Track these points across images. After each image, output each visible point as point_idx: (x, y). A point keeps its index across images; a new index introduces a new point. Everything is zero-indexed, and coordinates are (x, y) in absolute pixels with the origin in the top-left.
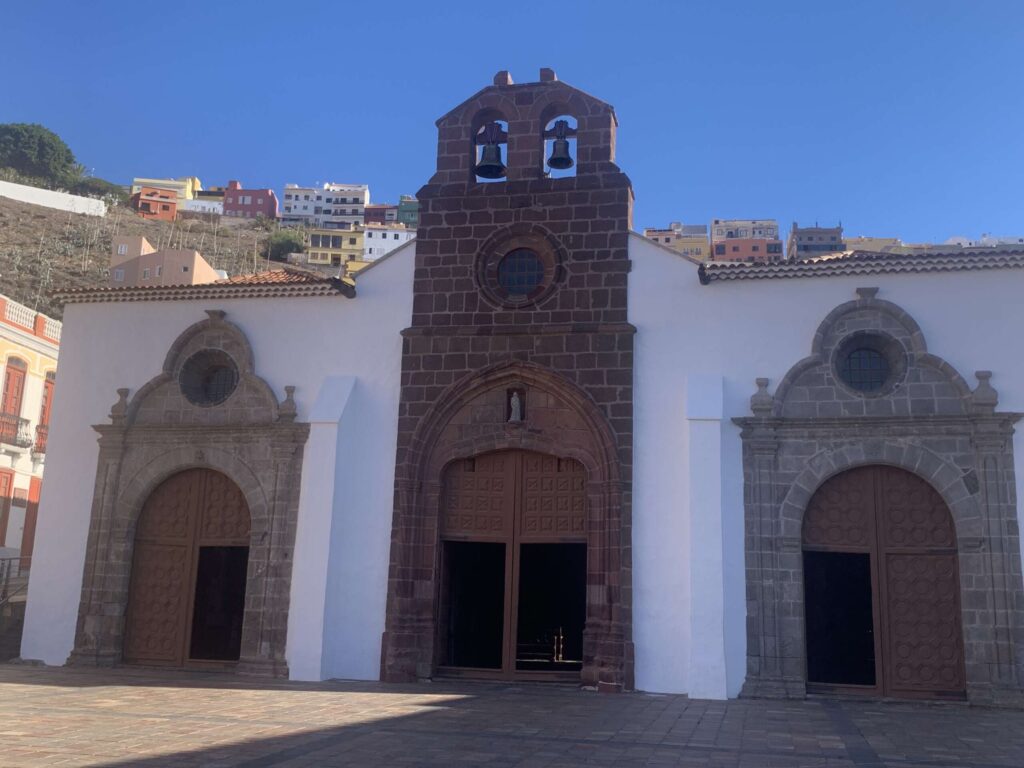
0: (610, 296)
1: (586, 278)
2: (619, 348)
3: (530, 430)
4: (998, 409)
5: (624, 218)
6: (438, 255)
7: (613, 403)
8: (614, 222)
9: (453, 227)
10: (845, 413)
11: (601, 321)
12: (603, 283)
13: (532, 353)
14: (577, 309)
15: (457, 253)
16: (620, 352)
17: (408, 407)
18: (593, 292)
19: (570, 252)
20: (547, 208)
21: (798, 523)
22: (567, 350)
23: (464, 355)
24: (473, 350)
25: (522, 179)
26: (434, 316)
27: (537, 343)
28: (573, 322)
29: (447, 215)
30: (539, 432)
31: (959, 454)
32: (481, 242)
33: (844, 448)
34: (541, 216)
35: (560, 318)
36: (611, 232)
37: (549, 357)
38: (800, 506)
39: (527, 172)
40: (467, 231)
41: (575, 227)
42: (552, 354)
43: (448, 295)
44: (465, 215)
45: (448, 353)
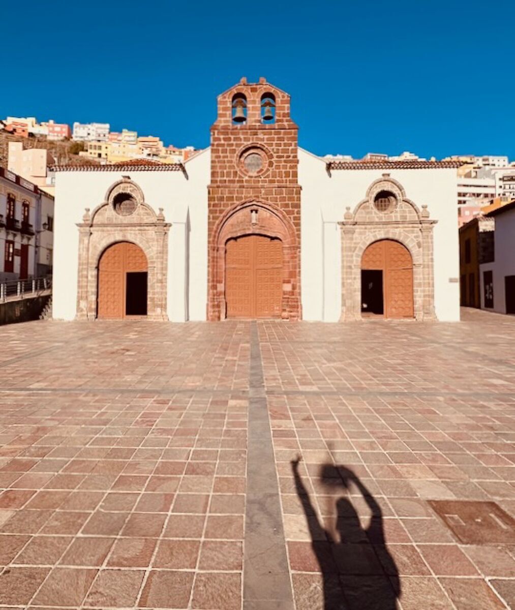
0: (291, 174)
1: (281, 166)
2: (295, 194)
3: (260, 226)
4: (430, 219)
5: (296, 142)
6: (220, 154)
7: (294, 216)
8: (292, 143)
9: (226, 143)
10: (377, 220)
11: (288, 183)
12: (288, 168)
13: (261, 195)
15: (228, 154)
16: (296, 196)
17: (211, 217)
18: (284, 172)
21: (360, 259)
22: (275, 195)
23: (233, 196)
24: (237, 194)
26: (219, 180)
27: (263, 192)
28: (277, 183)
29: (223, 138)
30: (265, 227)
31: (415, 235)
32: (239, 149)
33: (376, 233)
35: (271, 182)
38: (361, 253)
40: (232, 145)
41: (276, 145)
42: (269, 196)
43: (225, 171)
44: (231, 138)
45: (227, 195)
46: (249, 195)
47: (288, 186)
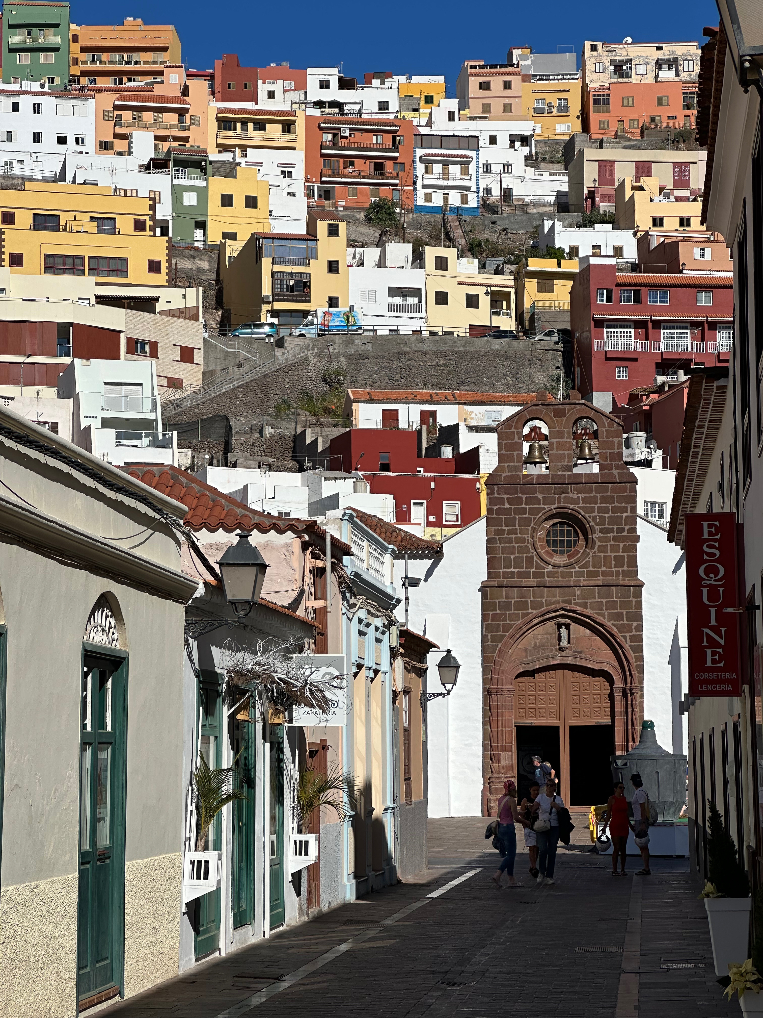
0: (626, 560)
1: (609, 547)
2: (634, 597)
3: (574, 652)
5: (634, 505)
6: (504, 528)
7: (631, 634)
8: (627, 507)
9: (513, 507)
11: (621, 577)
12: (621, 551)
13: (575, 600)
14: (604, 569)
15: (517, 527)
16: (634, 600)
17: (489, 637)
18: (614, 556)
19: (598, 527)
20: (580, 495)
22: (599, 598)
23: (527, 601)
24: (534, 597)
25: (560, 473)
26: (503, 572)
27: (578, 593)
28: (601, 578)
29: (508, 498)
30: (581, 653)
32: (535, 519)
34: (576, 501)
35: (592, 574)
36: (625, 515)
37: (587, 603)
39: (564, 468)
40: (524, 511)
41: (600, 510)
42: (589, 601)
43: (512, 557)
44: (521, 498)
45: (516, 600)
46: (554, 600)
47: (621, 583)
